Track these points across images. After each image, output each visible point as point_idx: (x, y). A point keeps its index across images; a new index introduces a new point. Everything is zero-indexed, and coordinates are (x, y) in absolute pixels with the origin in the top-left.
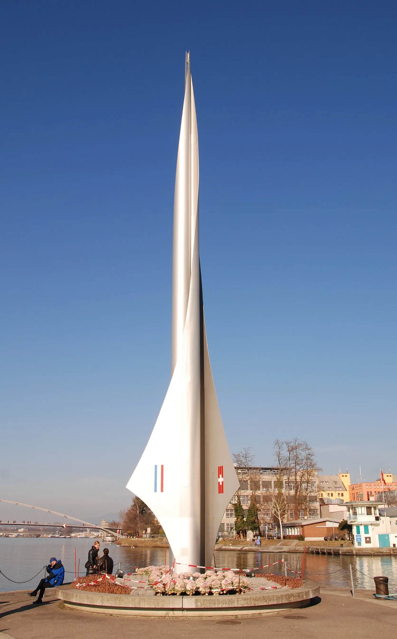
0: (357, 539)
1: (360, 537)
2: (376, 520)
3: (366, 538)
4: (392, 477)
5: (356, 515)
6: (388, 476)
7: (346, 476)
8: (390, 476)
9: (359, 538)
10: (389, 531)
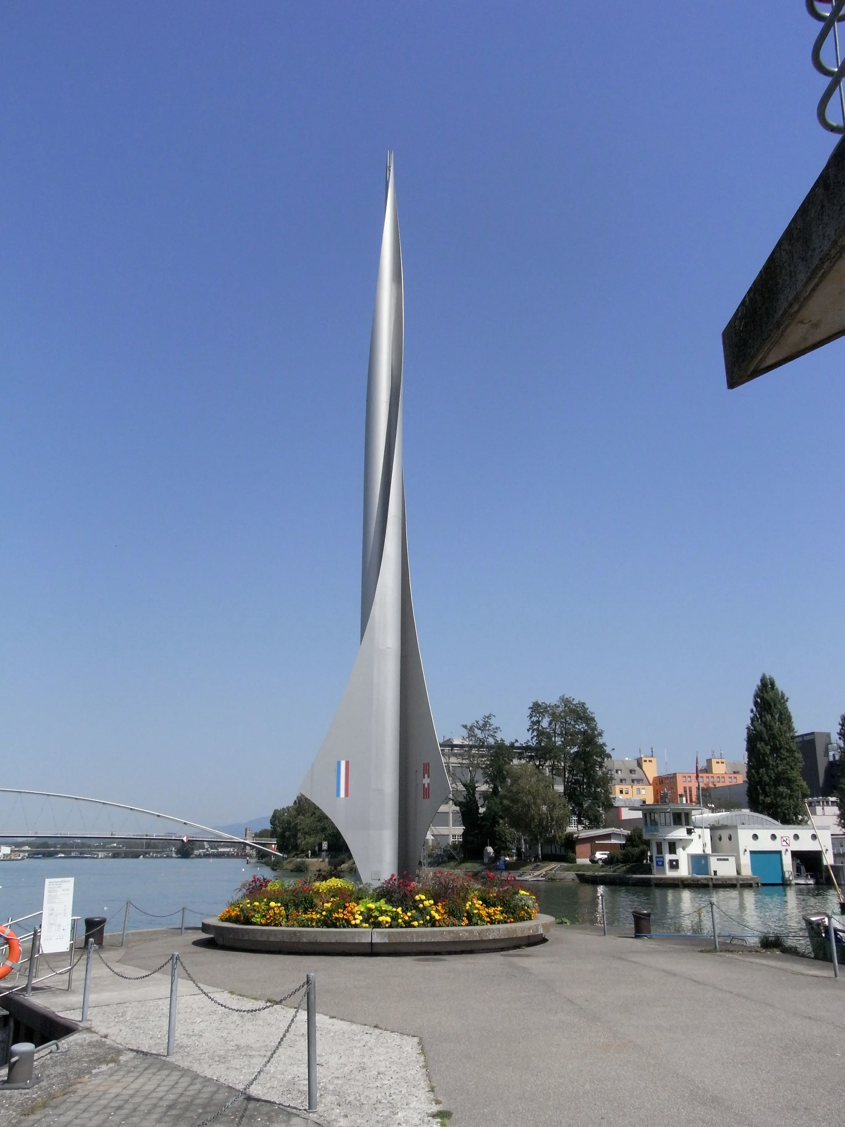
0: (657, 862)
1: (662, 859)
2: (688, 833)
3: (671, 861)
4: (724, 765)
5: (657, 825)
6: (718, 762)
7: (650, 761)
8: (722, 763)
9: (661, 861)
10: (709, 850)
